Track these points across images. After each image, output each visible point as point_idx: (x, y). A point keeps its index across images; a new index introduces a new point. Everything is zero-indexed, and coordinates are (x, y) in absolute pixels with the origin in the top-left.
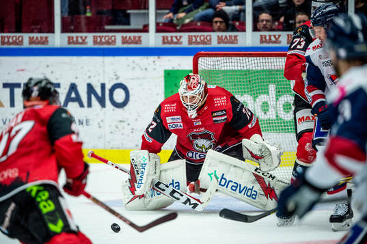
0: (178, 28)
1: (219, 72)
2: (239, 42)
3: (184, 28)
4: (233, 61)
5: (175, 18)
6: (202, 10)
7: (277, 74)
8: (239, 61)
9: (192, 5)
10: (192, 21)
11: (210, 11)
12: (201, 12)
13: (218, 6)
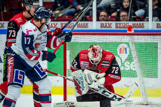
0: (55, 19)
1: (78, 43)
2: (89, 27)
3: (59, 19)
4: (85, 37)
5: (54, 14)
6: (69, 9)
7: (110, 45)
8: (89, 38)
9: (63, 6)
10: (63, 15)
11: (73, 10)
12: (68, 10)
13: (77, 7)
